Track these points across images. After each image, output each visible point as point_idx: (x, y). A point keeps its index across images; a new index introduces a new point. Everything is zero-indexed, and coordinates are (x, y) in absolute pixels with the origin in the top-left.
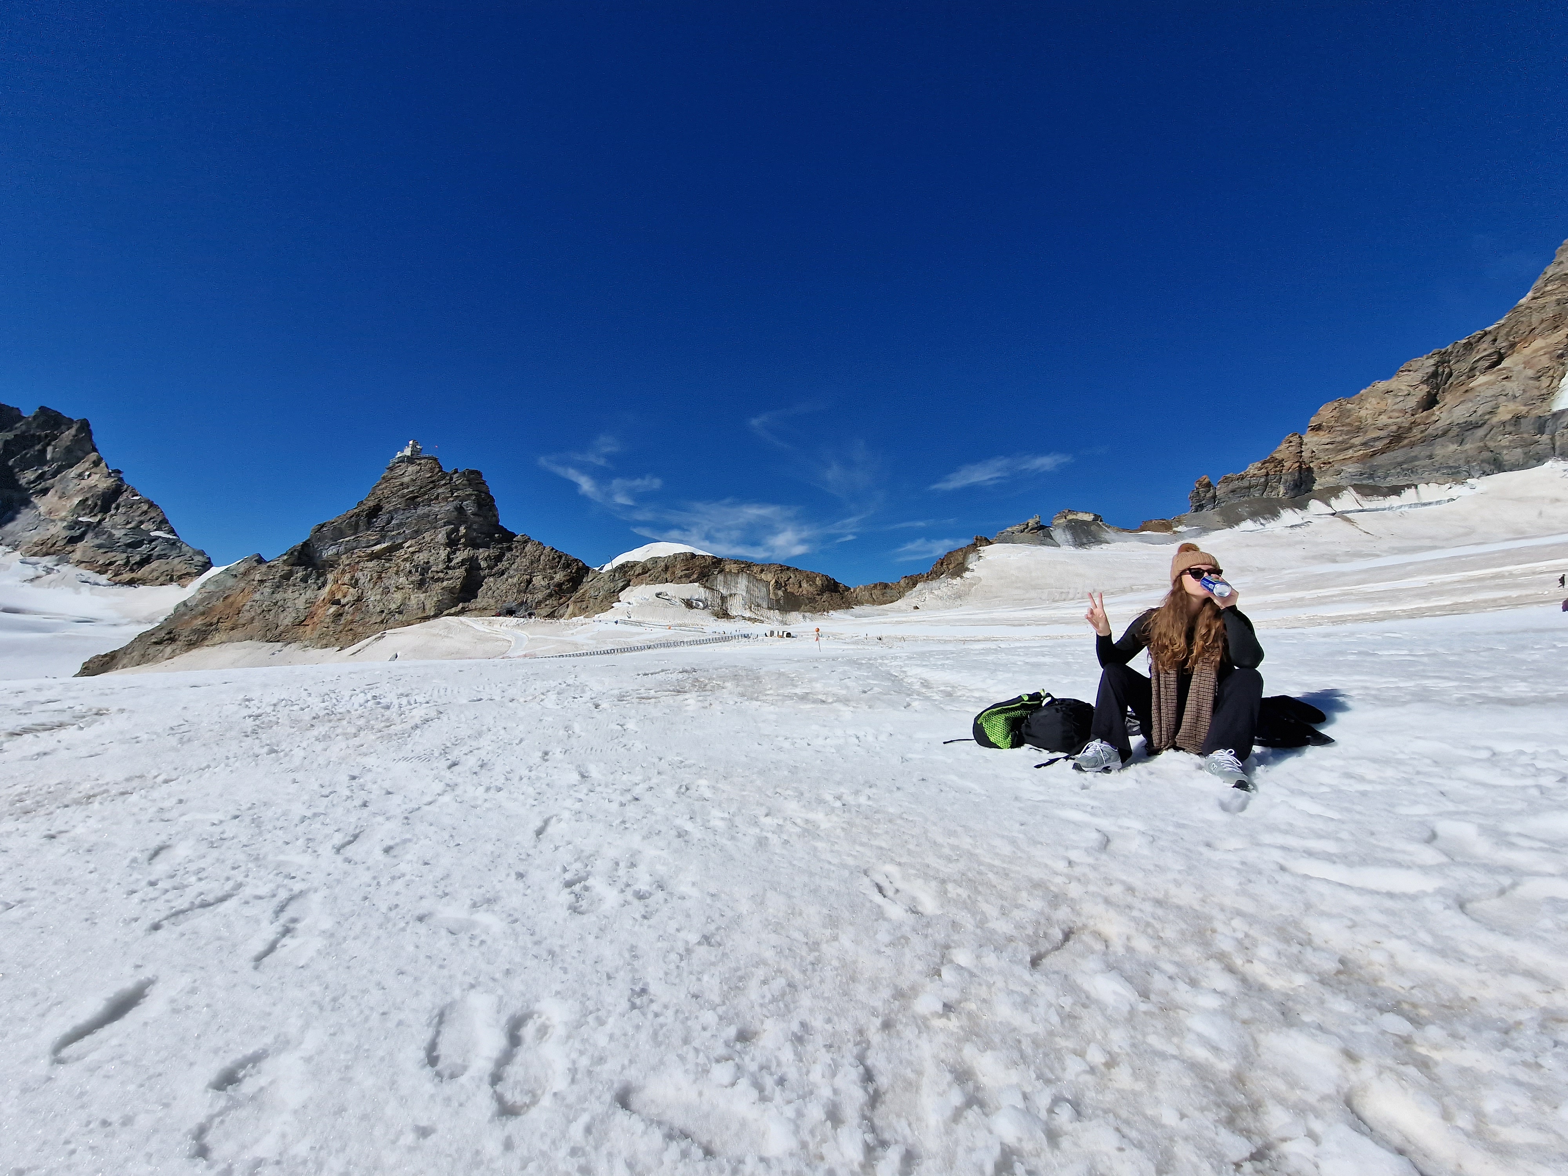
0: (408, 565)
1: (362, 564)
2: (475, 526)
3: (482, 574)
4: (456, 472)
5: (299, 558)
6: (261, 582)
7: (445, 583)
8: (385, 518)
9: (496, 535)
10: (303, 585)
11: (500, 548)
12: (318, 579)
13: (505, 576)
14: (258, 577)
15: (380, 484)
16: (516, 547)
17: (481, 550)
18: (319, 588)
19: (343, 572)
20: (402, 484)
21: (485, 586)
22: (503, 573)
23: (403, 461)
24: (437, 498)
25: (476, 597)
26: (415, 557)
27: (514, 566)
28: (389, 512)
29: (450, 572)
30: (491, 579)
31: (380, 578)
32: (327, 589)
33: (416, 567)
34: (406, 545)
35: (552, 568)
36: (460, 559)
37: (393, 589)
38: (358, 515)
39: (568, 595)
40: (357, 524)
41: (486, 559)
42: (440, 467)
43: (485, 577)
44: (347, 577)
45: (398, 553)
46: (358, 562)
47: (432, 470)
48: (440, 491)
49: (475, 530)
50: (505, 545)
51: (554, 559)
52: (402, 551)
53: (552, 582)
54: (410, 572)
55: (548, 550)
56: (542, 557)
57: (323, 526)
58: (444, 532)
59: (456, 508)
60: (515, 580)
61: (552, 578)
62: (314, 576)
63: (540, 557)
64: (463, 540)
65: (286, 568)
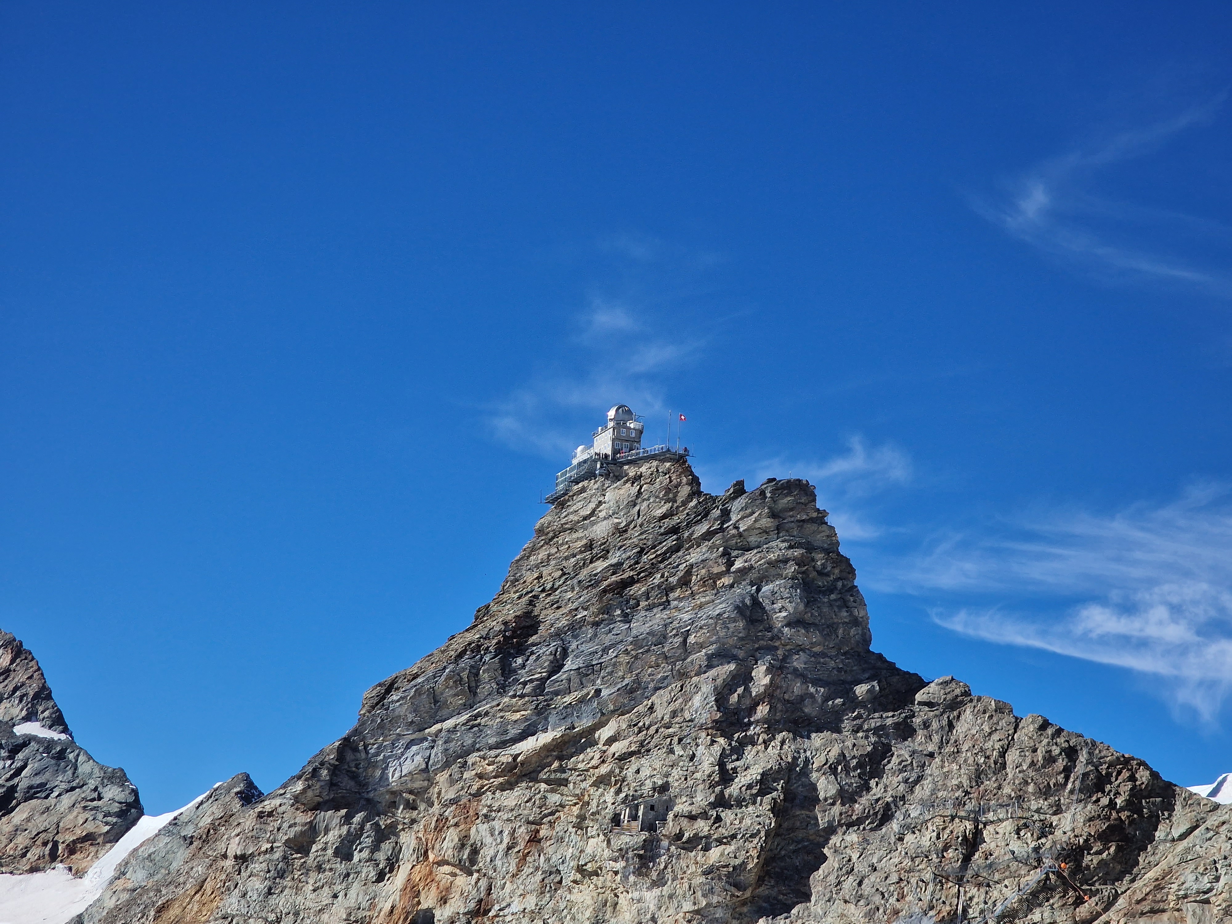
0: (609, 797)
1: (487, 799)
2: (798, 662)
3: (823, 822)
4: (739, 490)
5: (332, 784)
6: (243, 859)
7: (715, 854)
8: (545, 652)
9: (861, 690)
10: (341, 867)
11: (876, 731)
12: (375, 848)
13: (895, 826)
14: (235, 848)
15: (533, 550)
16: (926, 725)
17: (817, 739)
18: (381, 877)
19: (441, 824)
20: (589, 546)
21: (832, 863)
22: (886, 816)
23: (590, 475)
24: (685, 582)
25: (807, 897)
26: (629, 773)
27: (922, 791)
28: (558, 635)
29: (728, 816)
30: (853, 837)
31: (535, 840)
32: (399, 878)
33: (631, 802)
34: (605, 733)
35: (1045, 792)
36: (754, 773)
37: (570, 875)
38: (476, 648)
39: (1107, 890)
40: (475, 672)
41: (833, 770)
42: (695, 481)
43: (831, 830)
44: (452, 836)
45: (580, 761)
46: (479, 794)
47: (670, 492)
48: (694, 556)
49: (797, 673)
50: (890, 719)
51: (1050, 759)
52: (593, 754)
53: (1047, 842)
54: (616, 820)
55: (1028, 728)
56: (1012, 757)
57: (390, 688)
58: (707, 688)
59: (740, 609)
60: (926, 839)
61: (1046, 830)
62: (367, 841)
63: (1003, 754)
64: (762, 710)
65: (303, 818)
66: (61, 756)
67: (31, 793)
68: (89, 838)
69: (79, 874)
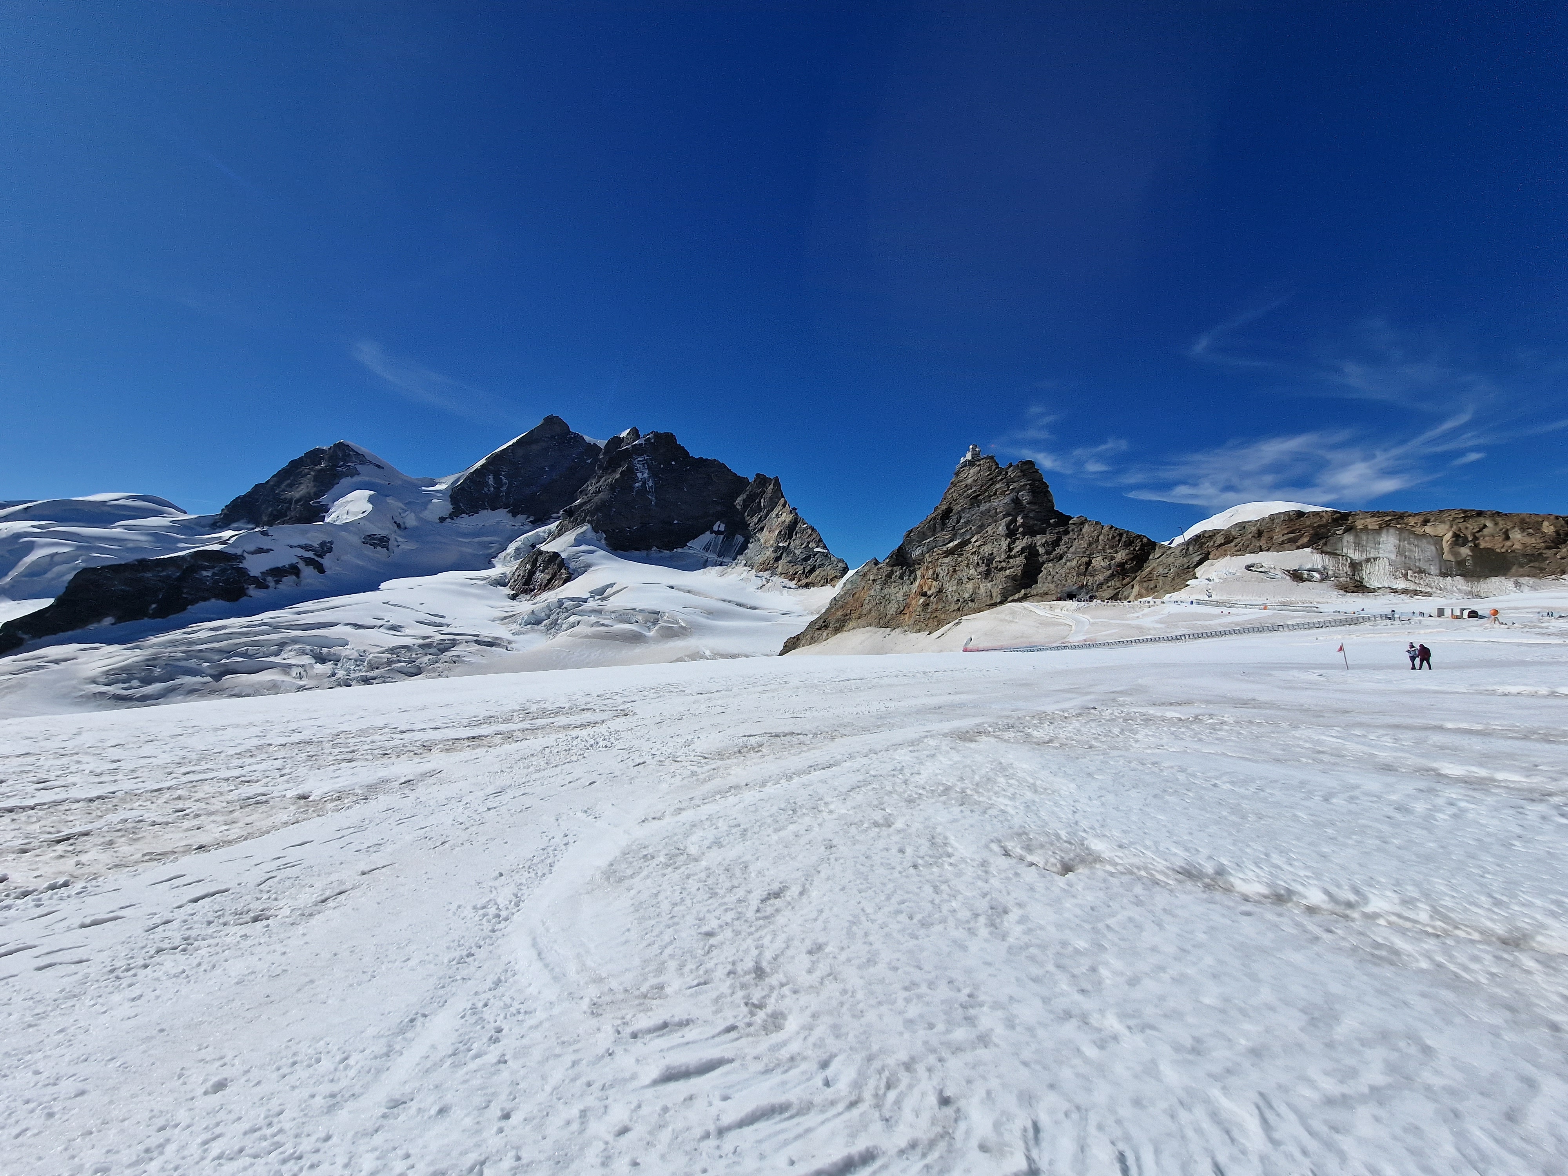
0: (976, 558)
1: (940, 560)
2: (1031, 515)
3: (1041, 560)
4: (1011, 465)
5: (897, 559)
6: (874, 580)
7: (1008, 572)
8: (955, 518)
9: (1052, 521)
10: (901, 581)
11: (1057, 533)
12: (910, 576)
13: (1064, 560)
14: (872, 578)
15: (950, 489)
16: (1073, 530)
17: (1038, 537)
18: (912, 583)
19: (927, 569)
20: (966, 486)
21: (1044, 572)
22: (1061, 558)
23: (965, 466)
24: (995, 494)
25: (1037, 583)
26: (981, 550)
27: (1072, 550)
28: (959, 512)
29: (1011, 561)
30: (1050, 565)
31: (955, 571)
32: (917, 583)
33: (982, 559)
34: (973, 540)
35: (1112, 547)
36: (1019, 548)
37: (965, 580)
38: (934, 518)
39: (1133, 575)
40: (934, 525)
41: (1044, 545)
42: (997, 464)
43: (1044, 563)
44: (931, 572)
45: (967, 548)
46: (938, 559)
47: (990, 468)
48: (998, 486)
49: (1031, 518)
50: (1062, 529)
51: (1114, 537)
52: (970, 546)
53: (1113, 562)
54: (978, 564)
55: (1106, 529)
56: (1101, 537)
57: (911, 531)
58: (1003, 524)
59: (1012, 500)
60: (1074, 563)
61: (1112, 558)
62: (907, 574)
63: (1098, 537)
64: (1021, 530)
65: (889, 569)
66: (827, 556)
67: (820, 566)
68: (836, 577)
69: (834, 586)
